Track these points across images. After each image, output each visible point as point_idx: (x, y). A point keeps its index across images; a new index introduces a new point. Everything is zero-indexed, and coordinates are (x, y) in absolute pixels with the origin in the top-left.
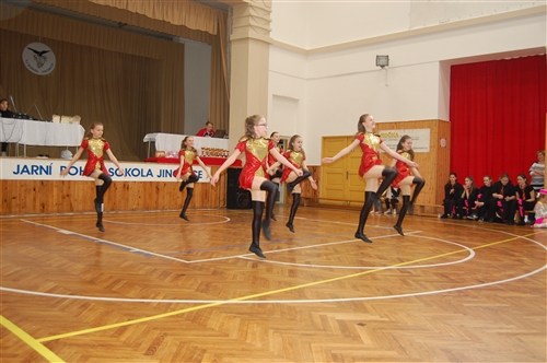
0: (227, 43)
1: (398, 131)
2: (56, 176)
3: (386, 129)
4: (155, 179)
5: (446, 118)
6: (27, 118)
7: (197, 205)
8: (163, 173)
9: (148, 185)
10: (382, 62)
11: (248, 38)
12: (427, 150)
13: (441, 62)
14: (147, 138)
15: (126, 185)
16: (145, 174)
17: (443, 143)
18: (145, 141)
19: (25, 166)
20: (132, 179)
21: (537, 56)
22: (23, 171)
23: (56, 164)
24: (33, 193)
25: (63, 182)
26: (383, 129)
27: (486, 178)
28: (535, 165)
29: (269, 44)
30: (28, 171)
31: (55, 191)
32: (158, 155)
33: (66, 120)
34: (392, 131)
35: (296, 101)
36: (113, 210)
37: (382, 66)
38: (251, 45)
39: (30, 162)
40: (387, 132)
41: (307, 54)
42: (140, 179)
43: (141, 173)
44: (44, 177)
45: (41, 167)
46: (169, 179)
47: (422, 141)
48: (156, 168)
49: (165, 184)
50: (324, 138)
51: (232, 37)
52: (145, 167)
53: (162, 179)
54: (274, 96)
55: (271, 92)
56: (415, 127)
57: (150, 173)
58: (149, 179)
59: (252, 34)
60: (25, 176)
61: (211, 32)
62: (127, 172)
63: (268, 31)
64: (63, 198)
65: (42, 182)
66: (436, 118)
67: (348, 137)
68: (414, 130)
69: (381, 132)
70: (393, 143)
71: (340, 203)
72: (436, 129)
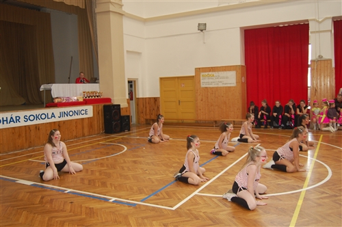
0: (93, 15)
1: (216, 74)
3: (205, 72)
4: (57, 119)
5: (244, 64)
7: (86, 134)
8: (62, 114)
9: (53, 124)
10: (202, 28)
11: (109, 11)
12: (234, 85)
13: (241, 28)
14: (42, 88)
15: (37, 127)
16: (50, 116)
17: (244, 79)
18: (41, 90)
20: (41, 121)
21: (299, 25)
26: (203, 72)
27: (277, 102)
29: (122, 15)
32: (56, 101)
34: (210, 73)
35: (139, 54)
36: (30, 147)
37: (202, 31)
38: (112, 17)
40: (207, 73)
41: (145, 21)
42: (47, 121)
43: (47, 116)
46: (66, 118)
47: (231, 80)
48: (57, 111)
49: (64, 122)
50: (161, 79)
51: (97, 10)
52: (49, 111)
53: (62, 119)
54: (127, 51)
55: (126, 48)
56: (225, 70)
57: (53, 116)
58: (53, 120)
59: (112, 8)
61: (81, 7)
62: (37, 117)
63: (122, 6)
66: (239, 64)
67: (178, 78)
68: (225, 72)
69: (202, 74)
70: (211, 80)
71: (176, 121)
72: (240, 71)
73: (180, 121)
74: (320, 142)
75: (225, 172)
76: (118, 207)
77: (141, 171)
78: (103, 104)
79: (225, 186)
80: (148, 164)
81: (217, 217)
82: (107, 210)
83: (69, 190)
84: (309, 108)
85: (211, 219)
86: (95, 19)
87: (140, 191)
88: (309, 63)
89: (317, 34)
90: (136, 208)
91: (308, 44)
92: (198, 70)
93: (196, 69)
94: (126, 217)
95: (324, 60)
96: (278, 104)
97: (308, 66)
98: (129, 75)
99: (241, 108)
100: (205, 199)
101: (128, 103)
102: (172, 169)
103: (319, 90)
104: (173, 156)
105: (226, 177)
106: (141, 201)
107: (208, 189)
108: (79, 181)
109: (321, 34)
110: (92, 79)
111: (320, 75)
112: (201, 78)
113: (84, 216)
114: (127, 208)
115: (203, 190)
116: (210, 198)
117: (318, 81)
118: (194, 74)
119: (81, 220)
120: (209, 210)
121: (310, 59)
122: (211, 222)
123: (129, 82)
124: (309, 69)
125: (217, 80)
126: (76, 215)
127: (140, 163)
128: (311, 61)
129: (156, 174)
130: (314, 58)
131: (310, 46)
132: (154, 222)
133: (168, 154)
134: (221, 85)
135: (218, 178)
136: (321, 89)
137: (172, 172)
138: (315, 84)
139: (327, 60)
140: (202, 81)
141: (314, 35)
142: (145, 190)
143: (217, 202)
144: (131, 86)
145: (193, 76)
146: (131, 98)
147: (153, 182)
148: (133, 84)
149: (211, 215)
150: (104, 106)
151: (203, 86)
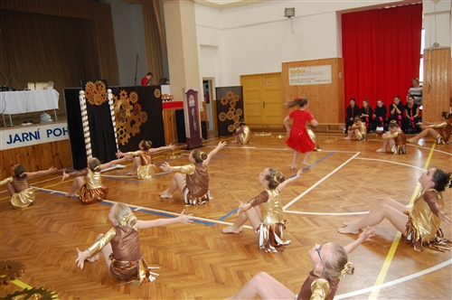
0: (160, 2)
1: (304, 68)
2: (44, 139)
3: (295, 67)
5: (341, 57)
6: (7, 89)
10: (290, 13)
12: (330, 82)
13: (337, 12)
17: (341, 75)
19: (17, 135)
21: (410, 5)
22: (15, 140)
23: (43, 129)
24: (27, 158)
25: (51, 143)
26: (291, 67)
27: (379, 102)
28: (411, 89)
29: (194, 2)
30: (19, 139)
31: (46, 152)
33: (40, 86)
34: (300, 68)
35: (215, 48)
37: (289, 17)
39: (19, 131)
40: (296, 69)
41: (221, 8)
44: (34, 142)
45: (30, 133)
47: (325, 76)
50: (242, 77)
54: (201, 46)
55: (199, 43)
56: (318, 65)
60: (18, 144)
64: (53, 157)
65: (33, 147)
66: (336, 56)
67: (262, 75)
68: (318, 67)
69: (290, 70)
70: (301, 77)
71: (260, 127)
72: (336, 65)
73: (265, 127)
74: (433, 149)
75: (318, 186)
76: (195, 226)
77: (219, 186)
78: (175, 109)
79: (316, 203)
80: (228, 177)
81: (306, 237)
82: (182, 230)
83: (140, 208)
84: (421, 108)
85: (299, 240)
86: (162, 8)
87: (219, 209)
88: (422, 53)
89: (433, 16)
90: (213, 227)
91: (420, 28)
92: (286, 66)
93: (283, 64)
94: (202, 238)
95: (441, 49)
96: (380, 103)
97: (420, 56)
98: (204, 74)
99: (337, 110)
100: (293, 217)
101: (204, 107)
102: (255, 183)
103: (433, 86)
104: (257, 168)
105: (318, 192)
106: (220, 220)
107: (296, 206)
108: (150, 197)
109: (437, 16)
110: (161, 79)
111: (436, 67)
112: (290, 74)
113: (156, 237)
114: (204, 227)
115: (290, 206)
116: (299, 216)
117: (433, 75)
118: (280, 70)
119: (152, 241)
120: (297, 230)
121: (423, 47)
122: (299, 244)
123: (204, 82)
124: (422, 60)
125: (309, 77)
126: (147, 236)
127: (219, 176)
128: (425, 50)
129: (237, 189)
130: (428, 47)
131: (423, 32)
132: (234, 244)
133: (251, 166)
134: (313, 83)
135: (308, 193)
136: (436, 85)
137: (255, 187)
138: (428, 79)
139: (445, 49)
140: (290, 78)
141: (428, 17)
142: (224, 207)
143: (307, 220)
144: (207, 87)
145: (280, 73)
146: (207, 101)
147: (233, 198)
148: (209, 84)
149: (299, 236)
150: (176, 111)
151: (291, 84)
